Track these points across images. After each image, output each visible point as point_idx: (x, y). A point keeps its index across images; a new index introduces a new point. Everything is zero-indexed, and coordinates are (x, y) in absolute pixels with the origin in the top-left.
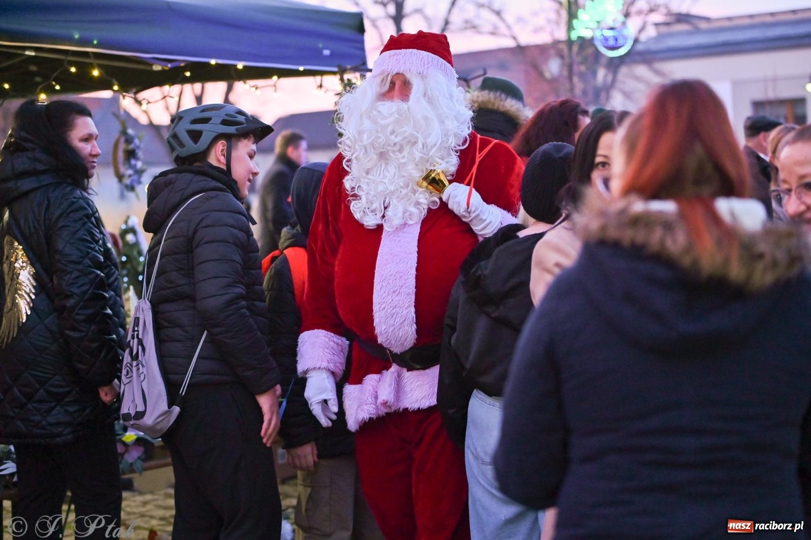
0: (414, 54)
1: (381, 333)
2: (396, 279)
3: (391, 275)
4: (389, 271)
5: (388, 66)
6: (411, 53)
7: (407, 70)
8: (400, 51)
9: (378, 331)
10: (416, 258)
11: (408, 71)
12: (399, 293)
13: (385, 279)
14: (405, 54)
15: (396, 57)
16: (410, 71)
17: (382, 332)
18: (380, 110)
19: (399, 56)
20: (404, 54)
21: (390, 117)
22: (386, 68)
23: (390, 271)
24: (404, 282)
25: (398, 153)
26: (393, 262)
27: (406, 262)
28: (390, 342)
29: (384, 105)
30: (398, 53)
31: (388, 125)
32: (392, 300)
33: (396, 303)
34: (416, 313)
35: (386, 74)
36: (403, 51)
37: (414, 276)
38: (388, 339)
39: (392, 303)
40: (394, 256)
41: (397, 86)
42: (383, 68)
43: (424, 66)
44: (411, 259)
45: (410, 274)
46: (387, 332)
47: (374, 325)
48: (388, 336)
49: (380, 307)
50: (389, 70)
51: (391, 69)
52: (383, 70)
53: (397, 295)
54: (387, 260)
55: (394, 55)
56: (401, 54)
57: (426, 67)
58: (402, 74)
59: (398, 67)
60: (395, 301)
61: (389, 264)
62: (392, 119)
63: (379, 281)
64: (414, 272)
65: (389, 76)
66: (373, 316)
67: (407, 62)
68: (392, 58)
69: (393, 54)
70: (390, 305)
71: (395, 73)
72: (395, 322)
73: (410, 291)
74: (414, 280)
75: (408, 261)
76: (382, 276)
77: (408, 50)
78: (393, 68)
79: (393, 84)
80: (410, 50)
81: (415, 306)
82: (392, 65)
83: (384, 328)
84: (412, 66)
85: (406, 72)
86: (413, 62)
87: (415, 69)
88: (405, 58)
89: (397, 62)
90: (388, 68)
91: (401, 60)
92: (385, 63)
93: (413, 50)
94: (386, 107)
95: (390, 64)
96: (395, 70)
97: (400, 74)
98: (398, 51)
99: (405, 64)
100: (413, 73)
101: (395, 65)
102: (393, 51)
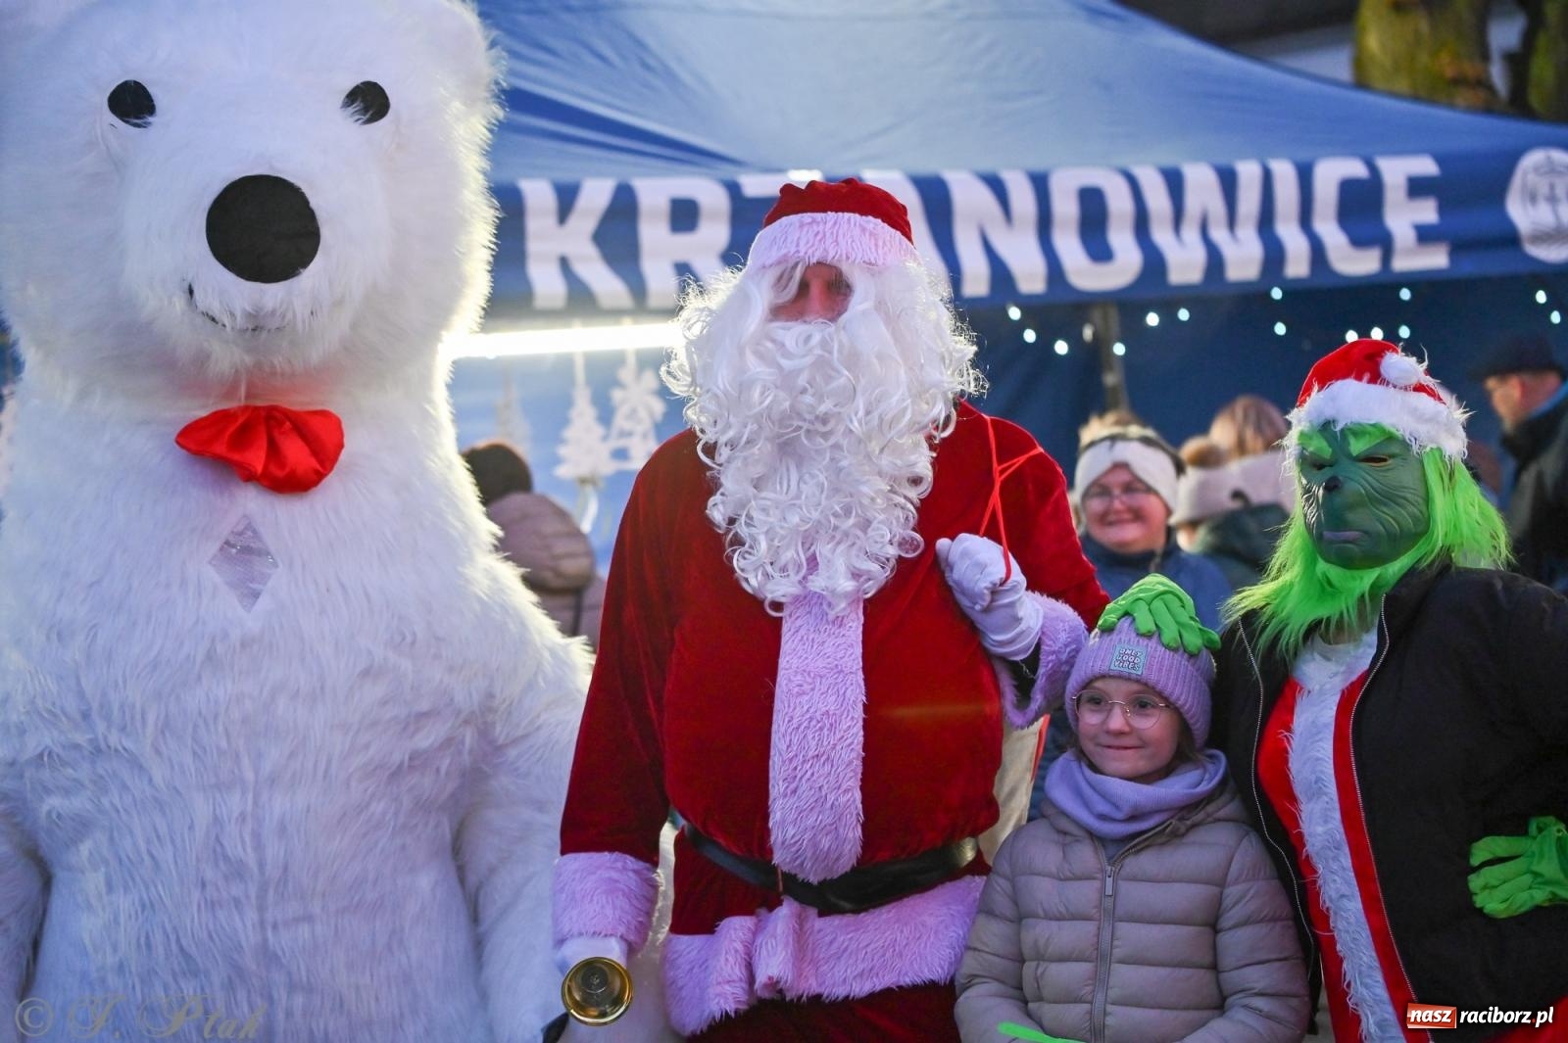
0: (855, 224)
1: (783, 843)
2: (821, 729)
3: (811, 719)
4: (805, 708)
5: (798, 245)
6: (849, 220)
7: (841, 256)
8: (823, 215)
9: (776, 837)
10: (862, 683)
11: (844, 257)
12: (828, 759)
13: (798, 728)
14: (835, 223)
15: (815, 228)
16: (848, 258)
17: (786, 843)
18: (777, 338)
19: (821, 225)
21: (806, 355)
22: (793, 250)
23: (808, 711)
24: (838, 736)
25: (821, 440)
26: (813, 689)
27: (841, 692)
28: (802, 863)
29: (789, 329)
30: (820, 219)
31: (797, 372)
32: (813, 774)
33: (822, 779)
34: (864, 802)
35: (791, 263)
36: (831, 214)
37: (861, 723)
38: (797, 858)
39: (813, 779)
40: (814, 678)
41: (816, 289)
42: (784, 251)
43: (877, 250)
44: (852, 684)
45: (852, 718)
46: (796, 842)
47: (771, 825)
48: (797, 851)
49: (787, 787)
50: (802, 254)
51: (806, 253)
52: (785, 255)
53: (824, 763)
54: (801, 686)
55: (810, 224)
56: (826, 222)
57: (880, 251)
58: (831, 267)
59: (821, 249)
60: (819, 777)
61: (804, 693)
62: (809, 360)
63: (782, 729)
64: (859, 713)
65: (799, 267)
66: (768, 808)
67: (840, 238)
68: (805, 229)
69: (810, 220)
70: (810, 783)
71: (814, 260)
72: (816, 820)
73: (853, 755)
74: (862, 733)
75: (847, 689)
76: (789, 721)
77: (840, 214)
78: (810, 251)
79: (804, 287)
80: (847, 215)
81: (862, 788)
82: (808, 242)
83: (791, 832)
84: (853, 249)
85: (839, 261)
86: (853, 241)
87: (860, 256)
88: (837, 232)
89: (819, 238)
90: (798, 252)
91: (828, 235)
92: (789, 240)
93: (852, 214)
94: (791, 333)
95: (802, 243)
96: (813, 256)
97: (825, 264)
98: (819, 216)
99: (838, 244)
100: (857, 262)
101: (813, 245)
102: (809, 214)
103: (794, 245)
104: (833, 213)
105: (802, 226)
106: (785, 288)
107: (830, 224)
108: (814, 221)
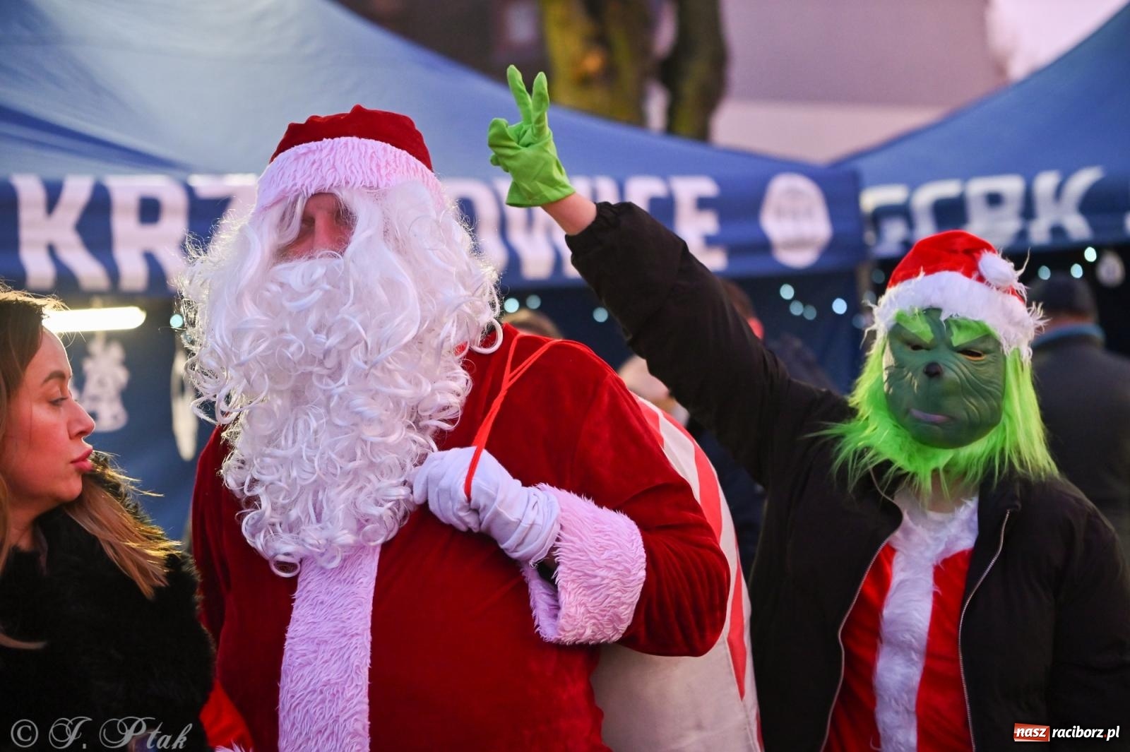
0: (353, 148)
2: (323, 702)
3: (313, 691)
5: (294, 179)
6: (346, 144)
7: (339, 182)
8: (319, 143)
11: (343, 183)
13: (299, 704)
14: (332, 149)
15: (311, 157)
16: (347, 183)
18: (283, 280)
19: (317, 153)
20: (329, 148)
21: (311, 292)
22: (291, 184)
24: (341, 706)
29: (293, 268)
30: (315, 148)
31: (305, 311)
35: (291, 198)
36: (327, 142)
41: (320, 223)
42: (282, 187)
43: (379, 170)
50: (299, 187)
51: (303, 185)
52: (283, 191)
55: (305, 154)
56: (322, 150)
57: (383, 172)
58: (330, 194)
59: (318, 178)
62: (317, 295)
63: (287, 707)
65: (299, 200)
67: (338, 163)
68: (301, 161)
69: (303, 151)
71: (312, 191)
76: (293, 697)
77: (336, 139)
78: (307, 183)
79: (308, 221)
80: (343, 139)
82: (303, 176)
84: (352, 172)
85: (338, 187)
86: (352, 164)
87: (360, 179)
88: (334, 157)
89: (315, 166)
90: (295, 185)
91: (324, 163)
92: (286, 176)
93: (349, 139)
94: (297, 272)
95: (298, 176)
96: (311, 185)
97: (324, 193)
98: (313, 145)
99: (336, 170)
100: (356, 186)
101: (310, 176)
102: (304, 145)
103: (291, 179)
104: (330, 139)
105: (297, 158)
106: (289, 226)
107: (325, 152)
108: (310, 151)
